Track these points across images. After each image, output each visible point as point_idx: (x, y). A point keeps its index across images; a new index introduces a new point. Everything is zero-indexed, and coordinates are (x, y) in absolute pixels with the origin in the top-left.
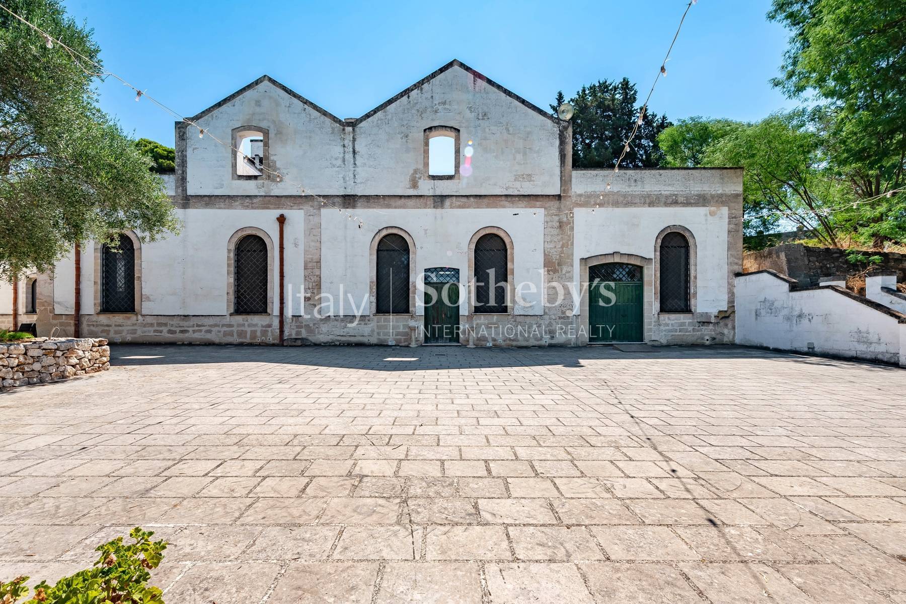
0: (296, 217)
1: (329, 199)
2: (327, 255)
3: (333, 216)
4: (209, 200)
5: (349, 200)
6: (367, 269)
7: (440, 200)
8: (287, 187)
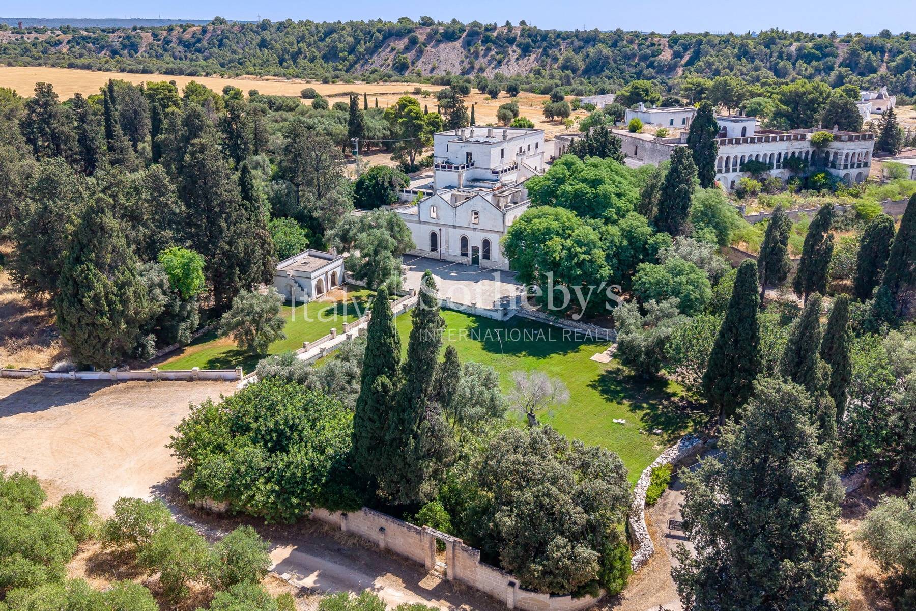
0: (443, 229)
1: (450, 226)
2: (450, 240)
3: (451, 230)
4: (425, 223)
5: (455, 227)
6: (458, 244)
7: (475, 229)
8: (441, 222)
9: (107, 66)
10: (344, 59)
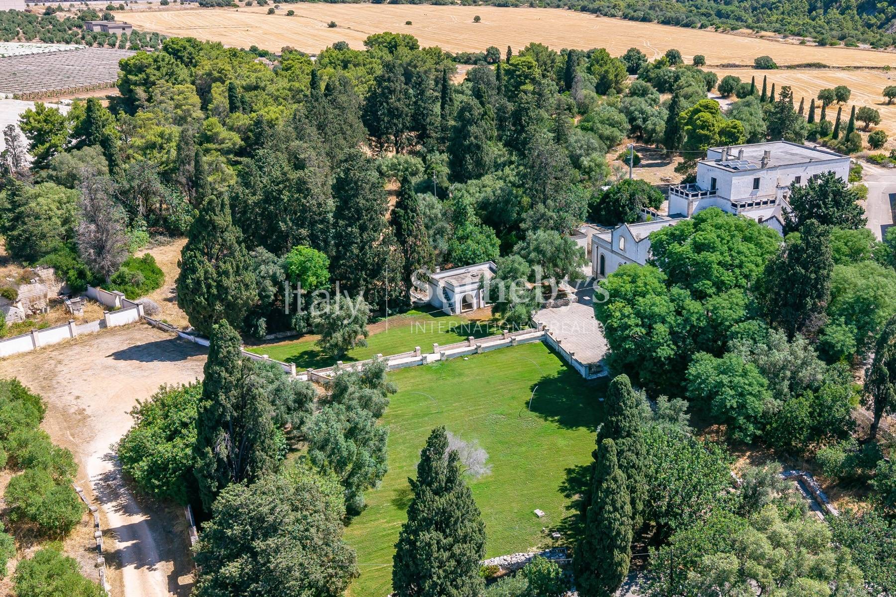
8: (627, 255)
9: (613, 11)
10: (882, 11)
